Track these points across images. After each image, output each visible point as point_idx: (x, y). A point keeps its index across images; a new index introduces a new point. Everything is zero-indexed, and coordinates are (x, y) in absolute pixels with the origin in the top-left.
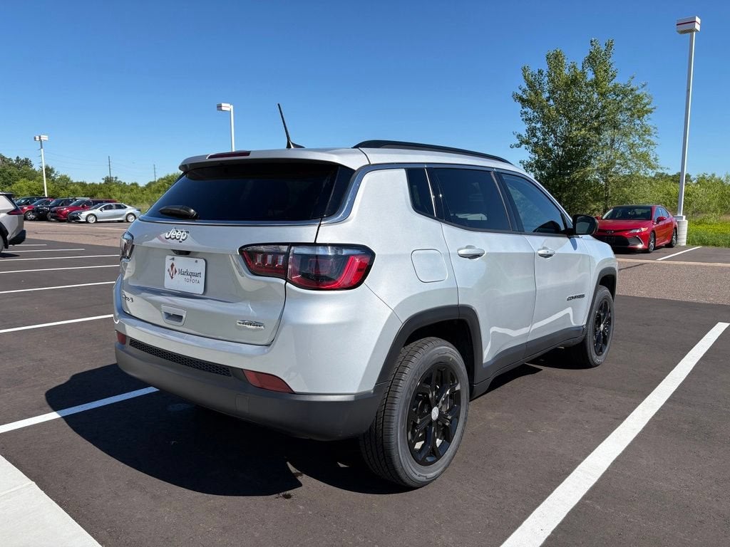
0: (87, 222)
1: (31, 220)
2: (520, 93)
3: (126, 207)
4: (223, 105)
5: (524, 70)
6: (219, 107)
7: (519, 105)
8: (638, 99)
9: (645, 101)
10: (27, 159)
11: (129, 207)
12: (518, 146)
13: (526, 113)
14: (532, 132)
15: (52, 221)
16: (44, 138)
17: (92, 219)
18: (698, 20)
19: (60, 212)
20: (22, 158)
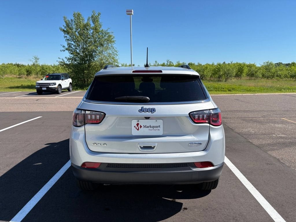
2: (63, 28)
5: (65, 18)
7: (63, 33)
8: (110, 36)
9: (112, 37)
12: (64, 51)
13: (66, 37)
14: (69, 45)
18: (133, 11)
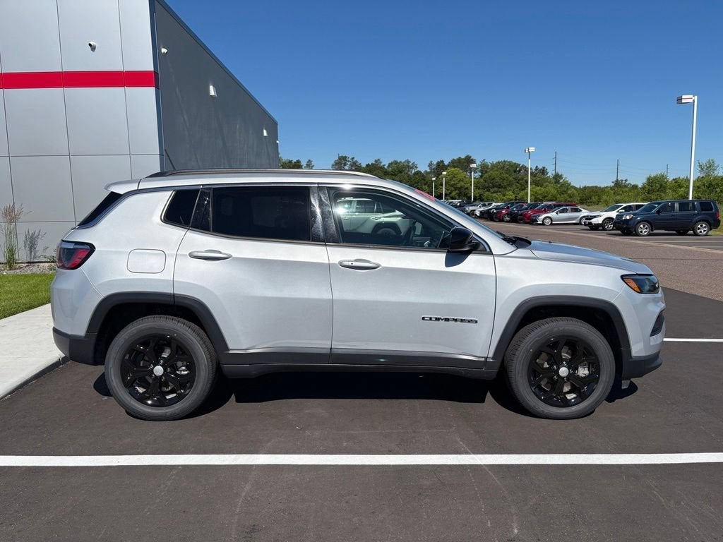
0: (543, 224)
1: (507, 222)
3: (581, 211)
4: (684, 97)
6: (680, 99)
10: (544, 168)
11: (583, 210)
15: (520, 223)
16: (532, 149)
17: (548, 222)
19: (525, 215)
20: (540, 167)
